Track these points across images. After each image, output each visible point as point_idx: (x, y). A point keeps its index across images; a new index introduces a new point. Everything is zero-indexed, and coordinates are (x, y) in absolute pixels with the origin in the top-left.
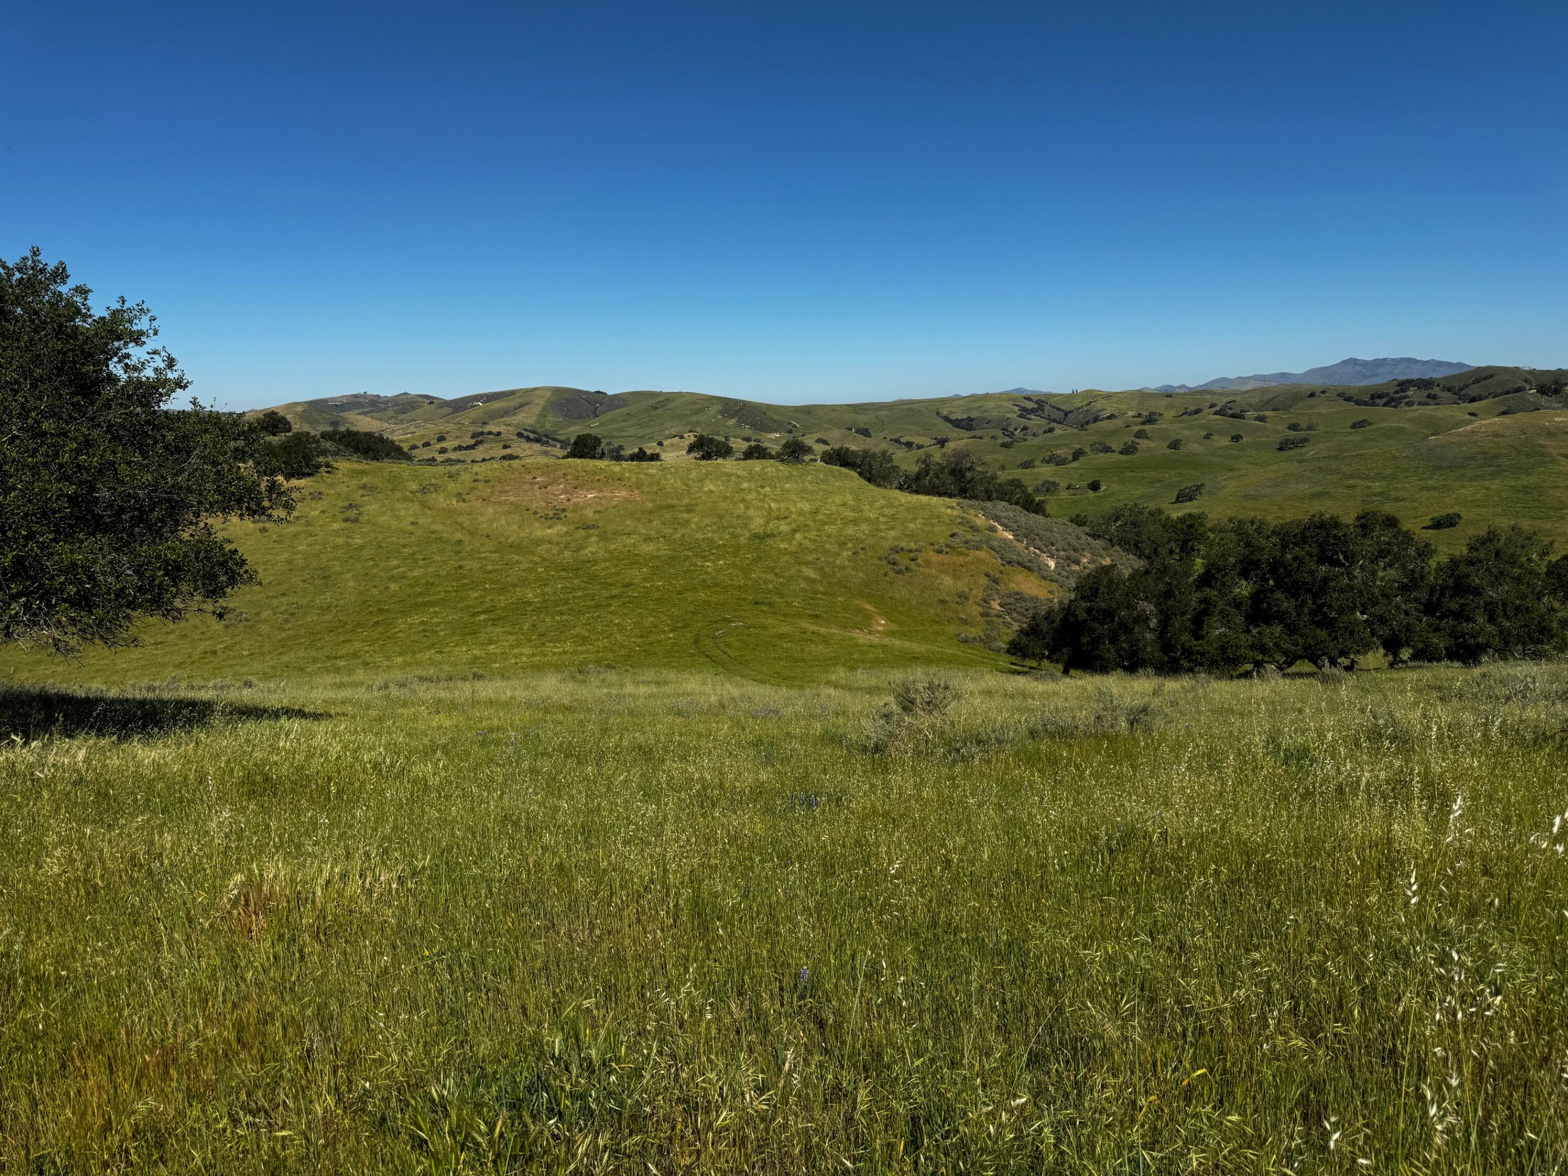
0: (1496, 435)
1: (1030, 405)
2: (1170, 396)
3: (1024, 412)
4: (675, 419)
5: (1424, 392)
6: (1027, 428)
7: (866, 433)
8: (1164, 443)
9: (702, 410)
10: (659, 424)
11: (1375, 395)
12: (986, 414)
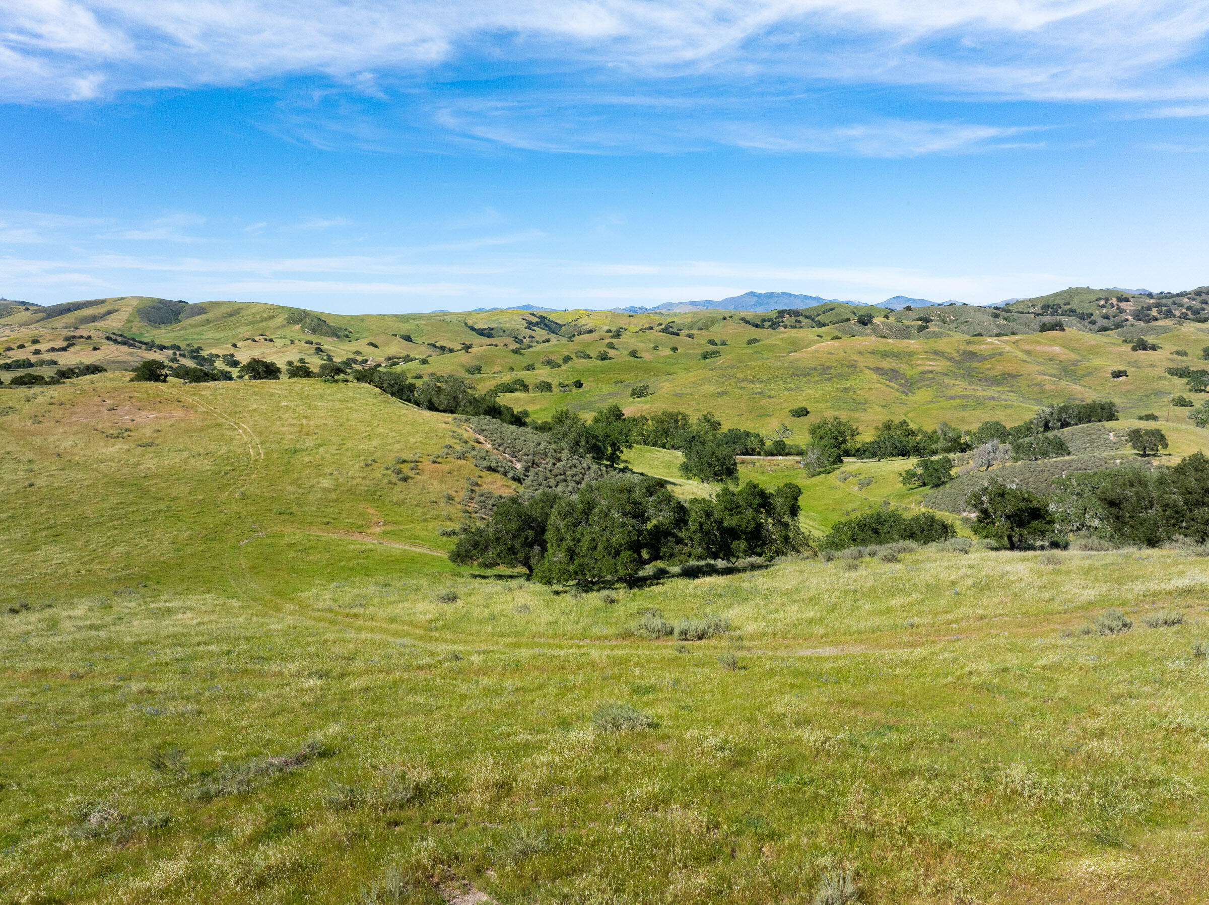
0: (830, 353)
1: (534, 320)
3: (530, 325)
4: (247, 324)
5: (793, 319)
6: (533, 337)
7: (408, 339)
8: (626, 352)
9: (272, 318)
10: (234, 329)
11: (764, 320)
12: (502, 326)
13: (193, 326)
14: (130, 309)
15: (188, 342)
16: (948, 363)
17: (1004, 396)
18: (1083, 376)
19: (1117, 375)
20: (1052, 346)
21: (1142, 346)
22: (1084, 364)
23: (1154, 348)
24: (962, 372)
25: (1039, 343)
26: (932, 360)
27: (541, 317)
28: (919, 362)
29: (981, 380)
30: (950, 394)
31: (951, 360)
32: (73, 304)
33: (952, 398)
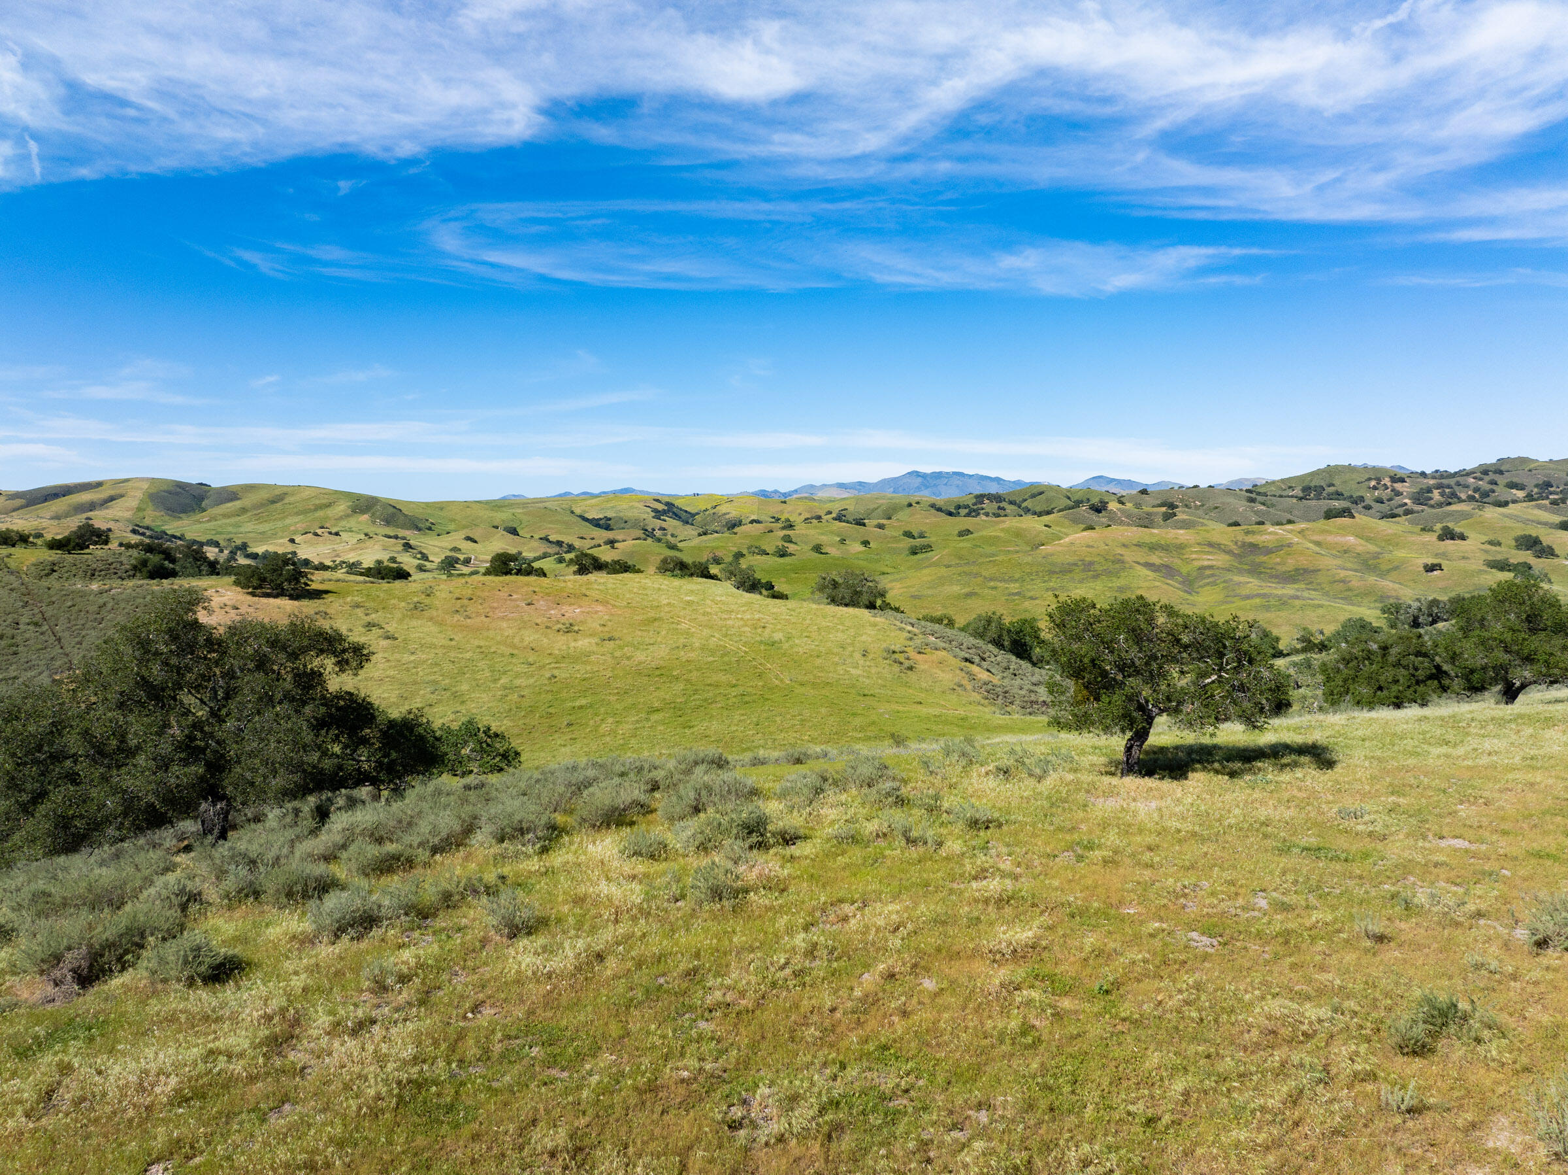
1: (660, 507)
2: (785, 500)
4: (298, 514)
5: (995, 505)
6: (664, 529)
7: (513, 531)
8: (807, 548)
9: (329, 505)
10: (280, 519)
11: (959, 507)
12: (621, 514)
13: (225, 516)
14: (139, 494)
15: (228, 537)
16: (1227, 557)
17: (1306, 594)
18: (1389, 571)
19: (1430, 568)
20: (1344, 536)
21: (1448, 535)
22: (1387, 556)
23: (1463, 537)
24: (1246, 567)
25: (1329, 532)
26: (1209, 553)
27: (667, 504)
28: (1194, 556)
29: (1272, 576)
30: (1244, 593)
31: (1229, 552)
32: (61, 487)
33: (1248, 597)
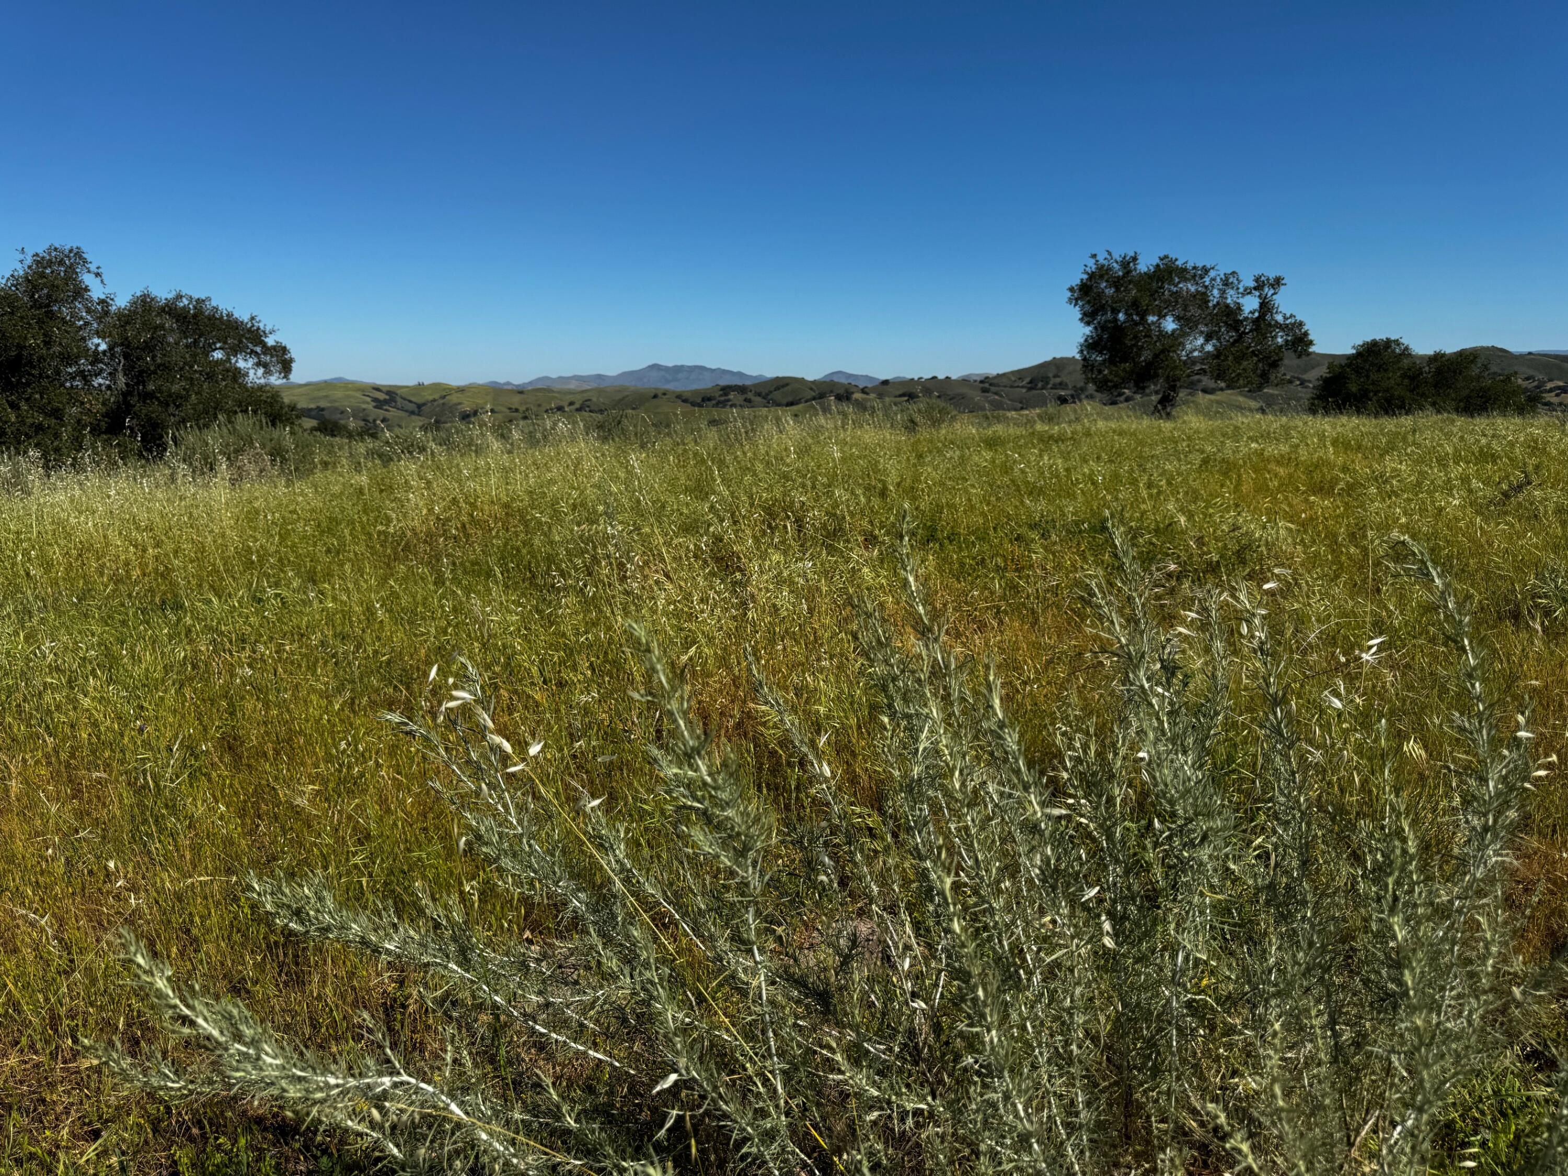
1: (382, 396)
2: (521, 392)
3: (379, 404)
5: (742, 396)
6: (388, 420)
11: (705, 398)
